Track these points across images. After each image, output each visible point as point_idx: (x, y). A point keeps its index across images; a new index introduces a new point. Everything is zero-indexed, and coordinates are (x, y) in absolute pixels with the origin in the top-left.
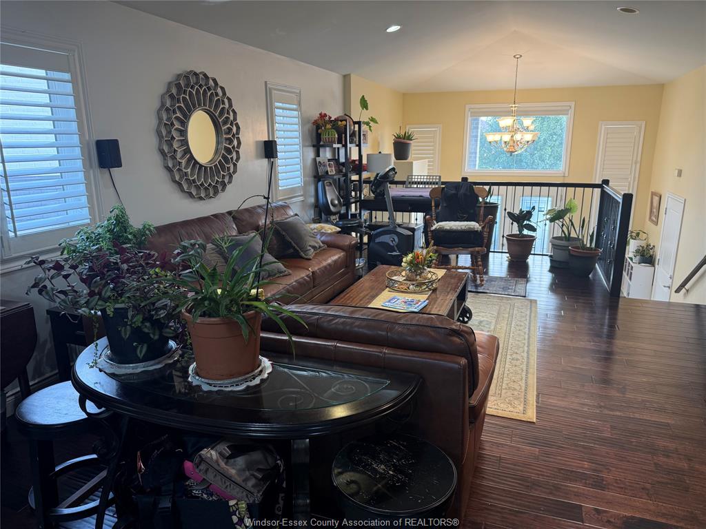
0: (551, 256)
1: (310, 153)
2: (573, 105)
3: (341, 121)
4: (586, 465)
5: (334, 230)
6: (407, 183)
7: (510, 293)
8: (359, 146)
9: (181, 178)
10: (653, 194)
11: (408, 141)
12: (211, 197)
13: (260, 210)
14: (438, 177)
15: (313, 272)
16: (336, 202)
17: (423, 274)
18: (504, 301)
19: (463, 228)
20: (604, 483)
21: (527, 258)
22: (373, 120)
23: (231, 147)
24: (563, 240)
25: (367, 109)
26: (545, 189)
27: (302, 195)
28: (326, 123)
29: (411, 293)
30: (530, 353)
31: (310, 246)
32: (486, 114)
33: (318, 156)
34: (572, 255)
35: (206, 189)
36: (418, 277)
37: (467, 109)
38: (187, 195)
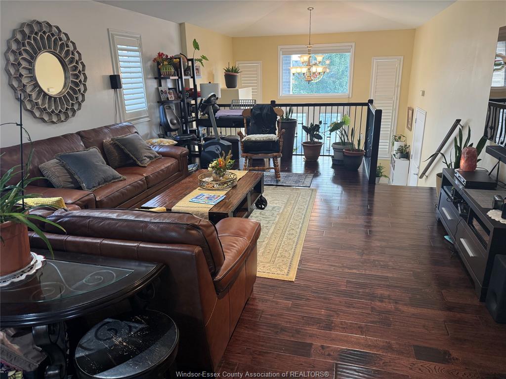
0: (333, 157)
1: (154, 84)
2: (353, 44)
3: (176, 58)
4: (323, 312)
5: (171, 143)
6: (232, 105)
7: (299, 185)
8: (193, 77)
9: (32, 107)
10: (409, 109)
11: (235, 74)
12: (62, 121)
13: (106, 130)
14: (254, 101)
15: (146, 177)
16: (175, 121)
17: (225, 176)
18: (294, 191)
19: (265, 139)
20: (333, 325)
21: (317, 159)
22: (204, 57)
23: (78, 81)
24: (340, 145)
25: (199, 49)
26: (335, 108)
27: (148, 117)
28: (163, 60)
29: (215, 190)
30: (302, 229)
31: (145, 156)
32: (296, 53)
33: (160, 85)
34: (346, 156)
35: (58, 115)
36: (221, 178)
37: (279, 49)
38: (40, 120)
